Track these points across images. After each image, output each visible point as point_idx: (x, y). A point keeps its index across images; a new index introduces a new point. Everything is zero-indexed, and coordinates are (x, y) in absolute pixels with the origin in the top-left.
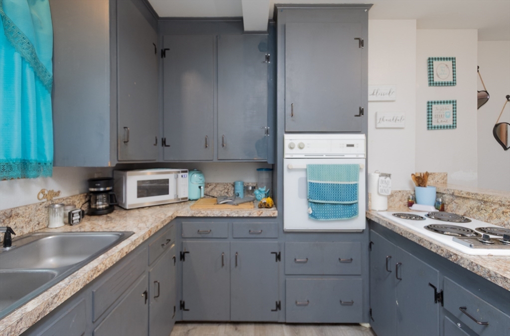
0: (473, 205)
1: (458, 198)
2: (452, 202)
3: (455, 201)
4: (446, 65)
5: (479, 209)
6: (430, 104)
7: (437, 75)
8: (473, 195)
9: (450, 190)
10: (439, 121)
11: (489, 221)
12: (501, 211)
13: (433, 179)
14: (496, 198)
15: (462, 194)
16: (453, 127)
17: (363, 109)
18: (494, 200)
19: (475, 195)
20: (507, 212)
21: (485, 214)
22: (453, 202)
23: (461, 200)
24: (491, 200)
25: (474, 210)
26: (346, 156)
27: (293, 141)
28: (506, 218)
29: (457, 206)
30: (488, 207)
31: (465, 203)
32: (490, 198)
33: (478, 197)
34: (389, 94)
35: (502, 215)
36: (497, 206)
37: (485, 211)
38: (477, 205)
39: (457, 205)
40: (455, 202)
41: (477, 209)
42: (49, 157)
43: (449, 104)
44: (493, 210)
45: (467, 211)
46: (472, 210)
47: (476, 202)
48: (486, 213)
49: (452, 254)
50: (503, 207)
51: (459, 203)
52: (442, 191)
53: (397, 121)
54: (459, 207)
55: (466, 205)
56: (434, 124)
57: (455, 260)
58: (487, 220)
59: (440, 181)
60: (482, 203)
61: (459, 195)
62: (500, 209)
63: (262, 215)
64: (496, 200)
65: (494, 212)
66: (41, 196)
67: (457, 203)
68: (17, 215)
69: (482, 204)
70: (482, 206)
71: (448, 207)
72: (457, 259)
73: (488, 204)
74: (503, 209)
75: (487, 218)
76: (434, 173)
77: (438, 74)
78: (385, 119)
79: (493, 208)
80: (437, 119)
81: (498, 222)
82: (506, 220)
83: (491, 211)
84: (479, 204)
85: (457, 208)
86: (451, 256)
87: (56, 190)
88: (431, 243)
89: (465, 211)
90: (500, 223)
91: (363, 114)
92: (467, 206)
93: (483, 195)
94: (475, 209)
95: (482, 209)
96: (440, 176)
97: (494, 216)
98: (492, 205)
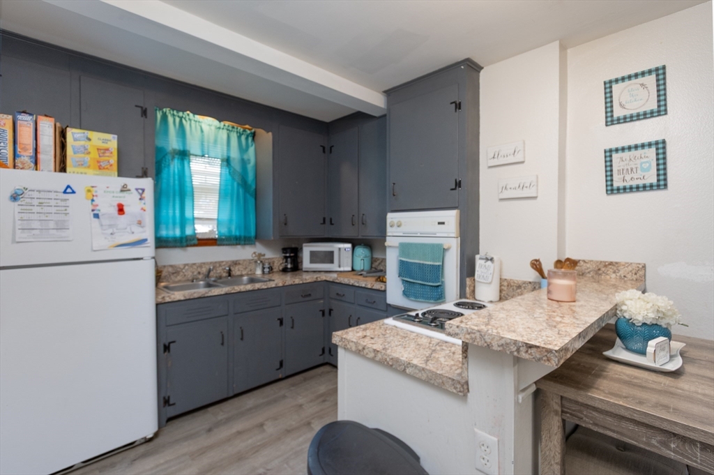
4: (642, 85)
6: (609, 154)
7: (620, 104)
10: (628, 177)
13: (614, 272)
16: (658, 186)
17: (460, 181)
26: (438, 235)
27: (393, 220)
34: (514, 154)
42: (253, 233)
43: (646, 150)
53: (524, 188)
56: (617, 183)
59: (629, 276)
63: (374, 288)
66: (254, 255)
68: (239, 264)
76: (617, 263)
77: (623, 103)
78: (508, 187)
80: (622, 176)
87: (263, 253)
91: (460, 187)
96: (630, 268)
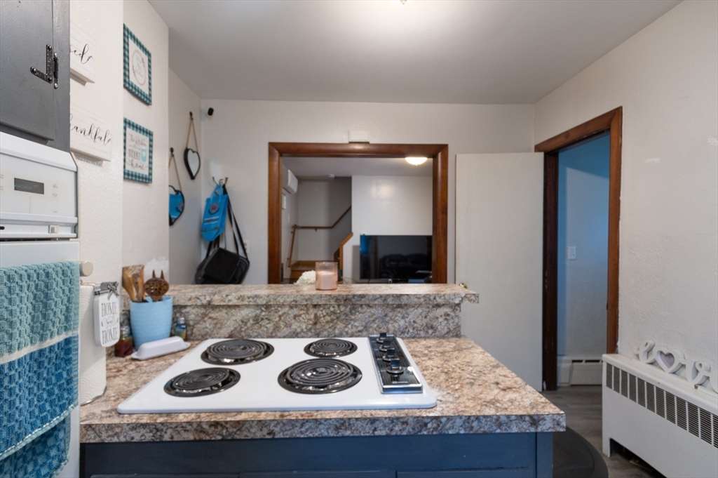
0: (247, 315)
1: (217, 310)
2: (203, 318)
3: (212, 315)
5: (257, 320)
8: (251, 299)
9: (202, 298)
11: (274, 334)
12: (292, 315)
14: (288, 298)
15: (230, 301)
18: (285, 301)
19: (253, 298)
20: (300, 315)
21: (268, 326)
22: (206, 319)
23: (224, 311)
24: (281, 301)
25: (249, 324)
28: (298, 324)
29: (216, 324)
30: (272, 313)
31: (233, 315)
32: (278, 299)
33: (260, 301)
35: (293, 321)
36: (286, 309)
37: (267, 322)
38: (254, 314)
39: (215, 321)
40: (210, 318)
41: (254, 320)
44: (280, 316)
45: (236, 328)
46: (246, 324)
47: (253, 310)
48: (269, 323)
49: (426, 421)
50: (295, 309)
51: (220, 318)
52: (182, 302)
54: (219, 326)
55: (234, 318)
57: (435, 429)
58: (272, 333)
60: (263, 309)
61: (222, 304)
62: (290, 312)
64: (288, 300)
65: (282, 318)
67: (214, 319)
69: (262, 311)
70: (263, 314)
71: (195, 330)
72: (438, 425)
73: (273, 308)
74: (295, 311)
75: (270, 331)
79: (280, 313)
81: (287, 332)
82: (299, 327)
83: (277, 319)
84: (258, 312)
85: (214, 328)
86: (426, 425)
88: (373, 420)
89: (232, 329)
90: (290, 333)
92: (236, 320)
93: (268, 296)
94: (251, 322)
95: (262, 319)
97: (282, 325)
98: (279, 309)
